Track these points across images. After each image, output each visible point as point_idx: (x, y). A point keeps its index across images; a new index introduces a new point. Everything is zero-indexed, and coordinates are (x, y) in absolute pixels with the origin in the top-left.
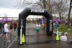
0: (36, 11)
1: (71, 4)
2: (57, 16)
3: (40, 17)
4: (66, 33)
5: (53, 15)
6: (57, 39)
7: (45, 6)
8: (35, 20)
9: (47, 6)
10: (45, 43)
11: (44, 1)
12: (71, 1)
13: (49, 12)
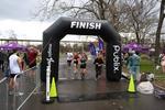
0: (83, 25)
1: (162, 9)
2: (131, 36)
3: (93, 39)
4: (152, 76)
5: (122, 35)
6: (131, 88)
7: (102, 13)
8: (79, 45)
9: (107, 14)
10: (104, 98)
11: (101, 3)
12: (163, 3)
13: (111, 27)
